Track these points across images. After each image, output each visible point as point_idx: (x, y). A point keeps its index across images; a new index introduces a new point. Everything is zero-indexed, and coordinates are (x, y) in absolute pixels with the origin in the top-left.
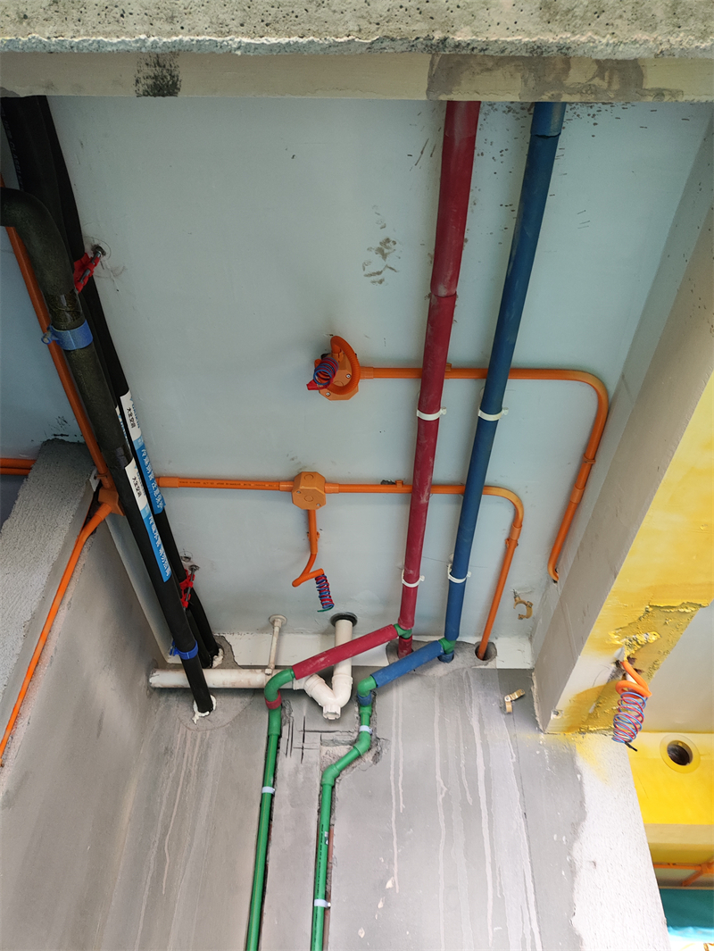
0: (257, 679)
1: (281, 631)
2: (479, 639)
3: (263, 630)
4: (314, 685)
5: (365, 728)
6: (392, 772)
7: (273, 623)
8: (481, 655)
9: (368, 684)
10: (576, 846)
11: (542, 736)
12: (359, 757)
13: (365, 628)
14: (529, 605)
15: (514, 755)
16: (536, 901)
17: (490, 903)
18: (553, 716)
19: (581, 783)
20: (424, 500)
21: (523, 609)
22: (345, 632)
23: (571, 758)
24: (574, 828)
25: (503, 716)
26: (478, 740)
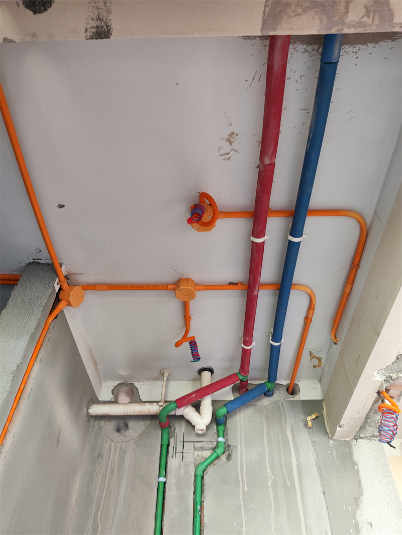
0: (154, 409)
1: (168, 379)
2: (288, 382)
3: (157, 379)
4: (189, 412)
5: (221, 439)
6: (239, 467)
7: (163, 375)
8: (290, 392)
9: (223, 411)
10: (358, 513)
11: (331, 442)
12: (218, 457)
13: (218, 376)
14: (319, 359)
15: (315, 454)
18: (338, 429)
19: (358, 471)
20: (255, 293)
21: (316, 362)
22: (206, 379)
23: (350, 455)
24: (356, 500)
25: (306, 430)
26: (292, 445)
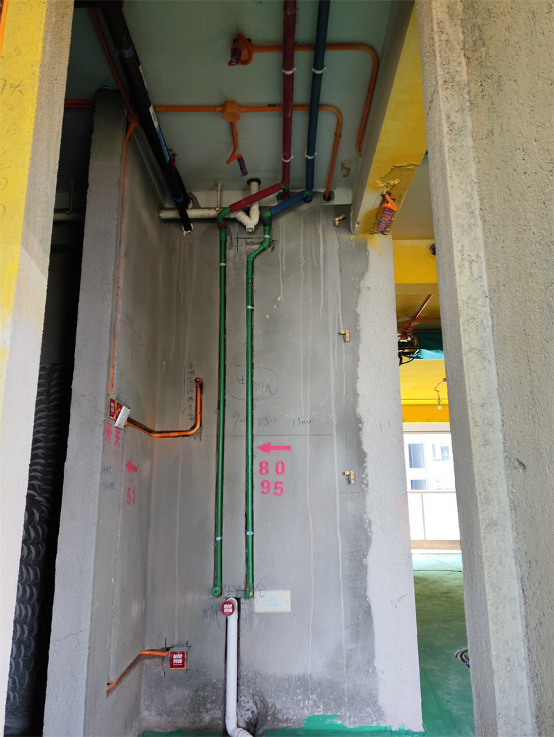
0: (212, 213)
1: (221, 189)
2: (325, 190)
3: (212, 189)
4: (241, 216)
5: (267, 236)
6: (280, 255)
7: (217, 185)
8: (326, 198)
9: (267, 214)
10: (362, 282)
11: (353, 236)
12: (264, 250)
13: (265, 185)
14: (348, 169)
15: (338, 246)
16: (342, 303)
17: (322, 305)
18: (357, 225)
19: (368, 256)
21: (346, 172)
22: (255, 188)
23: (365, 245)
24: (362, 275)
25: (335, 228)
26: (321, 240)
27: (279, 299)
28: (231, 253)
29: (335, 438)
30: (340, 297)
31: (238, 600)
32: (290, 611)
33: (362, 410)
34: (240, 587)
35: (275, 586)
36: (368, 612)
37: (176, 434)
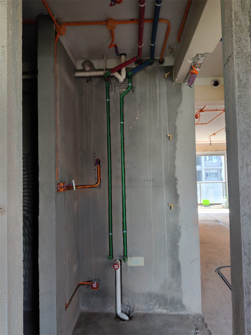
1: (106, 59)
2: (160, 58)
3: (101, 59)
4: (116, 74)
5: (130, 84)
6: (137, 95)
8: (160, 62)
9: (130, 73)
10: (178, 108)
11: (174, 84)
12: (129, 91)
13: (129, 58)
14: (173, 49)
15: (166, 89)
16: (168, 120)
17: (158, 121)
18: (176, 79)
19: (182, 95)
22: (123, 59)
23: (180, 88)
25: (164, 79)
26: (158, 86)
27: (136, 118)
28: (112, 94)
29: (164, 188)
30: (167, 117)
31: (120, 261)
32: (144, 265)
33: (177, 175)
34: (121, 255)
35: (137, 255)
36: (179, 266)
37: (89, 186)
